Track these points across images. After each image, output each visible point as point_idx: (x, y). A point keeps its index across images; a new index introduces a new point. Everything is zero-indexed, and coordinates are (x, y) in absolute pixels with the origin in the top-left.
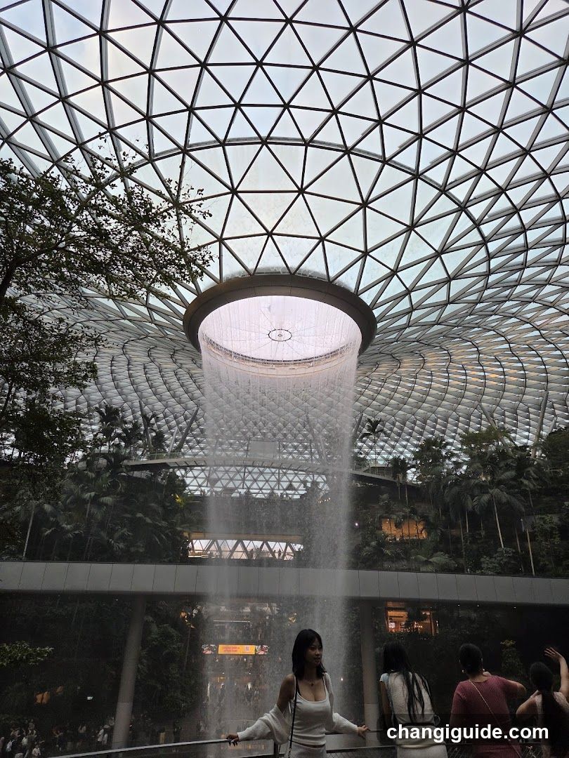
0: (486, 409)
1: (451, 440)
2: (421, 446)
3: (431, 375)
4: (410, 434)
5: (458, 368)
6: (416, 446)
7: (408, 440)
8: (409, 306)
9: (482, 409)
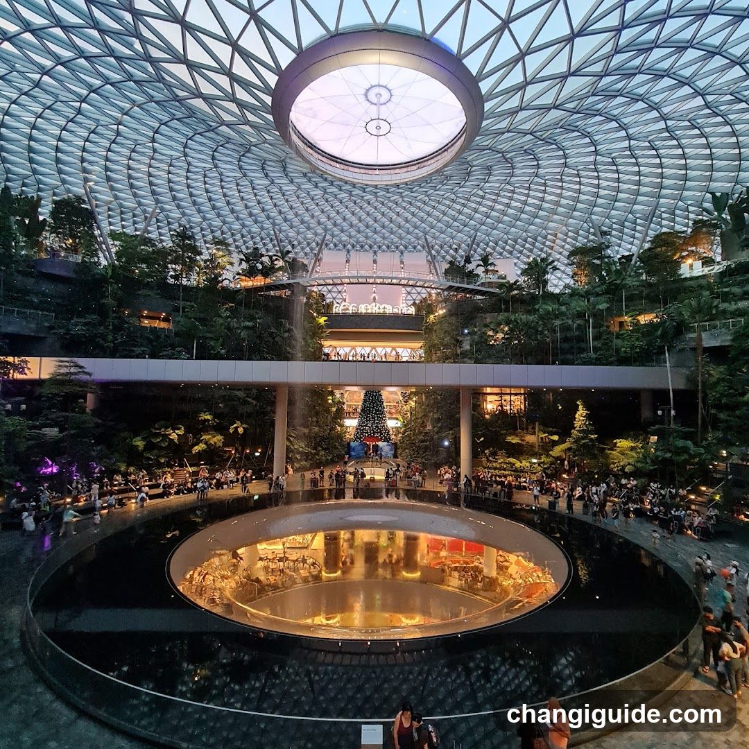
0: (596, 222)
1: (558, 256)
2: (529, 264)
3: (545, 185)
4: (521, 252)
5: (573, 175)
6: (525, 263)
7: (518, 258)
8: (522, 79)
9: (592, 221)
